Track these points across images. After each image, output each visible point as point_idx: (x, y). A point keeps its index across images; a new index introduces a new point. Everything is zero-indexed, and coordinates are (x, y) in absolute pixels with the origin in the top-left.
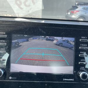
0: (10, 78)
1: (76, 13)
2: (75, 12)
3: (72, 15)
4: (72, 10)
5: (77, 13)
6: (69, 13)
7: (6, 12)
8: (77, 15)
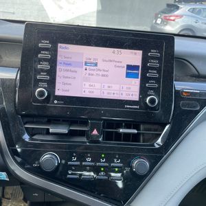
0: (56, 102)
1: (174, 20)
2: (172, 18)
3: (166, 25)
4: (165, 13)
5: (176, 20)
6: (159, 21)
7: (14, 13)
8: (178, 26)
